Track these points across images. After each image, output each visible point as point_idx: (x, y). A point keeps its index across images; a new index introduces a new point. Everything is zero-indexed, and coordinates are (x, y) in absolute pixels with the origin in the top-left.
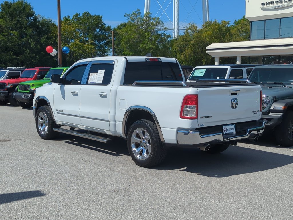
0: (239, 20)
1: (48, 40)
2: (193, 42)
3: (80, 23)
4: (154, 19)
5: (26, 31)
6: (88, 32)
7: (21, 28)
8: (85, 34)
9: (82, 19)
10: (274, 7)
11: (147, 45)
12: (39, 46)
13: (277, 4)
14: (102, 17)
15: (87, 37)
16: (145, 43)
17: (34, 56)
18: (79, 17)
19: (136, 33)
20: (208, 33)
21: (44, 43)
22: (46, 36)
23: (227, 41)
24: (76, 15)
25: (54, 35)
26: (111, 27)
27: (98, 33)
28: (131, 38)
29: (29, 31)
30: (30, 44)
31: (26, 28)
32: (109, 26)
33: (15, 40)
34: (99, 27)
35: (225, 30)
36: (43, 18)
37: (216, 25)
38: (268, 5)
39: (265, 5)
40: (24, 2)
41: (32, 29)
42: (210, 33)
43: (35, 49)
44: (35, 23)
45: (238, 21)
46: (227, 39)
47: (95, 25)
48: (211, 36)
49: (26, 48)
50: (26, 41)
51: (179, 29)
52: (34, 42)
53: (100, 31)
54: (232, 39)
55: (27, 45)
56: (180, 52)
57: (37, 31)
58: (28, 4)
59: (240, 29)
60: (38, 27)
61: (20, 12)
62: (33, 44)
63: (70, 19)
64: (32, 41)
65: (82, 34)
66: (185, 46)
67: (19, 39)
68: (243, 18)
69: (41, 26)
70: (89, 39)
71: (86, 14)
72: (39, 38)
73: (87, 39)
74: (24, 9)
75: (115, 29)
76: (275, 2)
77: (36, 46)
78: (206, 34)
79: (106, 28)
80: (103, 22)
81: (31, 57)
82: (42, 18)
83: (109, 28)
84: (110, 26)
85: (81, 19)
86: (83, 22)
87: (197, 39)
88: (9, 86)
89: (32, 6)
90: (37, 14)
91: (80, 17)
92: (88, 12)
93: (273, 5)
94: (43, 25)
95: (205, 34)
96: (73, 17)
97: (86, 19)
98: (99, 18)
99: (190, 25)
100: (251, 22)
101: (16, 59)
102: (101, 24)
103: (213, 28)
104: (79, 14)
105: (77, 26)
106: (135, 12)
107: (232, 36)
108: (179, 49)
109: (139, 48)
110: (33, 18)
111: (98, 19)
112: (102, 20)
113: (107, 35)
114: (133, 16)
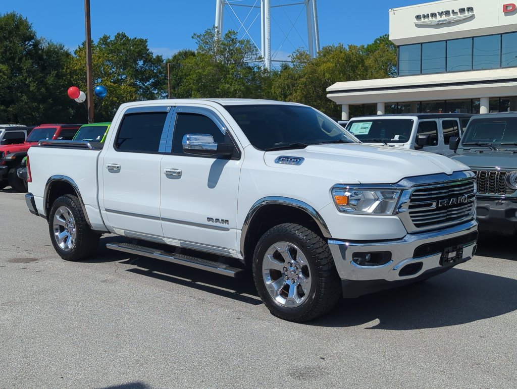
0: (368, 45)
1: (59, 79)
2: (305, 80)
3: (112, 52)
4: (241, 42)
5: (22, 65)
6: (125, 65)
7: (13, 59)
8: (120, 69)
9: (115, 44)
10: (437, 23)
11: (231, 85)
12: (43, 90)
13: (441, 17)
14: (146, 41)
15: (124, 74)
16: (228, 83)
17: (36, 106)
18: (109, 41)
19: (211, 65)
20: (329, 64)
21: (52, 85)
22: (56, 72)
23: (359, 78)
24: (103, 37)
25: (68, 71)
26: (163, 58)
27: (140, 67)
28: (204, 73)
29: (27, 64)
30: (28, 86)
31: (20, 60)
32: (159, 55)
33: (4, 79)
34: (143, 57)
35: (355, 60)
36: (49, 44)
37: (341, 52)
38: (426, 20)
39: (422, 19)
40: (17, 17)
41: (31, 61)
42: (330, 65)
43: (37, 93)
44: (37, 52)
45: (367, 47)
46: (360, 75)
47: (136, 54)
48: (333, 71)
49: (21, 92)
50: (21, 81)
51: (271, 61)
52: (34, 82)
53: (144, 65)
54: (367, 75)
55: (24, 87)
56: (282, 96)
57: (39, 65)
58: (23, 19)
59: (379, 59)
60: (41, 58)
61: (10, 33)
62: (33, 86)
63: (94, 44)
64: (32, 81)
65: (114, 70)
66: (291, 86)
67: (10, 78)
68: (375, 42)
69: (46, 56)
70: (126, 78)
71: (121, 36)
72: (42, 77)
73: (123, 77)
74: (17, 27)
75: (168, 61)
76: (437, 14)
77: (39, 89)
78: (325, 68)
79: (154, 59)
80: (148, 50)
81: (30, 108)
82: (47, 44)
83: (159, 59)
84: (161, 56)
85: (112, 44)
86: (116, 50)
87: (310, 76)
88: (9, 157)
89: (30, 23)
90: (38, 37)
91: (111, 41)
92: (125, 34)
93: (434, 19)
94: (49, 54)
95: (323, 67)
96: (100, 42)
97: (120, 45)
98: (142, 43)
99: (297, 53)
100: (399, 47)
101: (5, 111)
102: (146, 53)
103: (337, 57)
104: (108, 36)
105: (106, 56)
106: (209, 31)
107: (367, 71)
108: (282, 92)
109: (217, 90)
110: (32, 43)
111: (141, 45)
112: (147, 46)
113: (155, 71)
114: (207, 38)
